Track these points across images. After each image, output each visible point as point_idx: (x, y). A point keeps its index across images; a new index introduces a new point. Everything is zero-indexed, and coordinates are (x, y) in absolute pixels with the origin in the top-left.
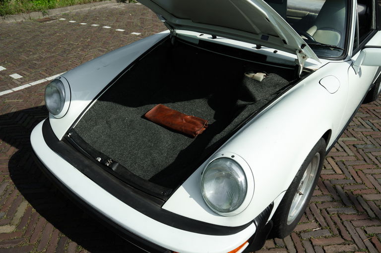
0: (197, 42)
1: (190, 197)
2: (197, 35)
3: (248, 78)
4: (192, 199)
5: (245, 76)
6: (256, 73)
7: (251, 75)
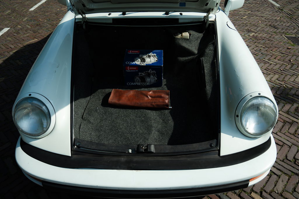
0: (111, 21)
1: (233, 137)
2: (105, 15)
3: (179, 39)
4: (235, 138)
5: (175, 38)
6: (181, 33)
7: (179, 36)
